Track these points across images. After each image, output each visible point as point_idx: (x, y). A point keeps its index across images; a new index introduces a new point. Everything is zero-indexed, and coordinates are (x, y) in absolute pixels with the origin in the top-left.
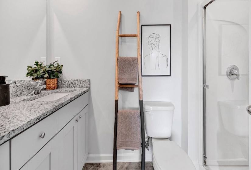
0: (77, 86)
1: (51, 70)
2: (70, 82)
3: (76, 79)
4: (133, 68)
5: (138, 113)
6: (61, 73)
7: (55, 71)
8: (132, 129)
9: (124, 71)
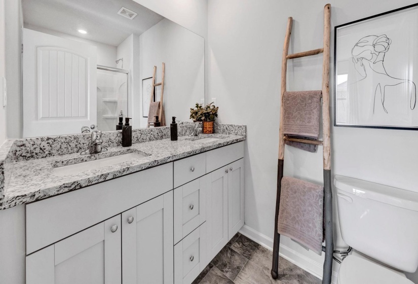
0: (232, 132)
1: (208, 113)
2: (225, 127)
3: (230, 124)
4: (312, 110)
5: (317, 191)
6: (217, 115)
7: (211, 113)
8: (305, 213)
9: (292, 114)
